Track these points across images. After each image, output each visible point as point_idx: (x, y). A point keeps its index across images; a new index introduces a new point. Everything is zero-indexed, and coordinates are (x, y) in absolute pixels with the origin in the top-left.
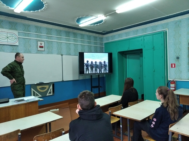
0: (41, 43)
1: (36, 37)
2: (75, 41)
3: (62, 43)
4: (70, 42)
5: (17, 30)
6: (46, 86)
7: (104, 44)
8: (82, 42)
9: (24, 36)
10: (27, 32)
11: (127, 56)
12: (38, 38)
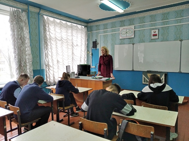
0: (155, 32)
1: (150, 27)
5: (134, 25)
9: (139, 28)
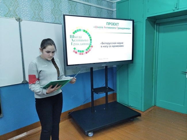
7: (115, 5)
11: (161, 27)
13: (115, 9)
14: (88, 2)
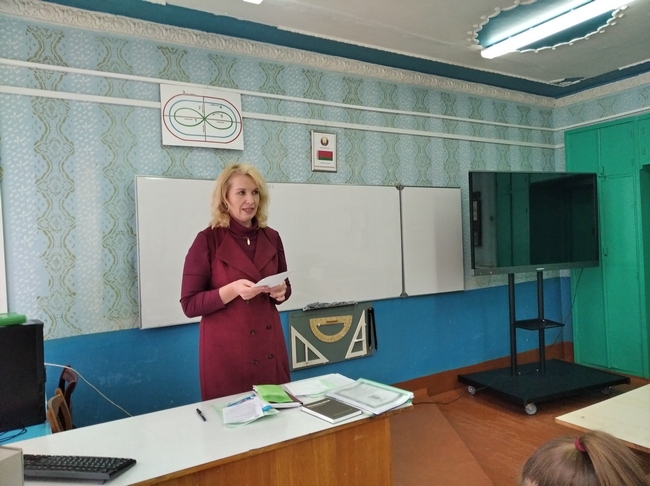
0: (325, 141)
1: (306, 116)
2: (449, 125)
3: (401, 137)
4: (428, 130)
5: (237, 87)
6: (344, 317)
7: (560, 136)
8: (476, 129)
9: (261, 112)
10: (272, 93)
12: (312, 116)
13: (563, 145)
14: (504, 138)
